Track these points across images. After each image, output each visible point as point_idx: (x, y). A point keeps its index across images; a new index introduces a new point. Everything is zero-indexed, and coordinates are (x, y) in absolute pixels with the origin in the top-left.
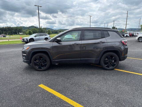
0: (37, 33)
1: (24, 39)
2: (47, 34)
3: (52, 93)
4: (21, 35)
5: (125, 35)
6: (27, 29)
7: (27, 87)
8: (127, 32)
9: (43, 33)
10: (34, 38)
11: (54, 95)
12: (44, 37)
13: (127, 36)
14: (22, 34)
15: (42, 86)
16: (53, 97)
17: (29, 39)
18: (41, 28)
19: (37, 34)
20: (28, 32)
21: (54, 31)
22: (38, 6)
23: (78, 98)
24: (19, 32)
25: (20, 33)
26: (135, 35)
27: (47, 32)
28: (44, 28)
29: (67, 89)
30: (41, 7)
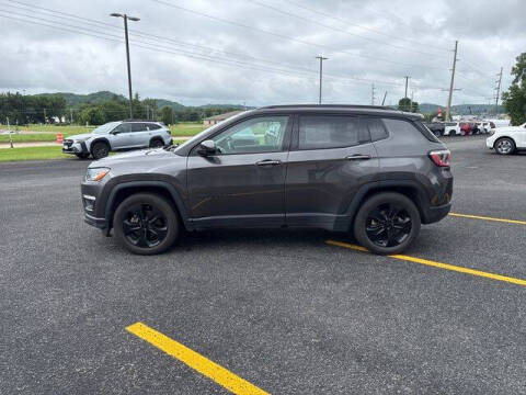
0: (121, 119)
1: (70, 143)
2: (158, 123)
3: (179, 357)
4: (61, 124)
5: (448, 130)
6: (83, 105)
7: (79, 336)
8: (454, 118)
9: (144, 118)
10: (111, 138)
11: (187, 367)
12: (147, 135)
13: (453, 133)
14: (63, 120)
15: (140, 330)
16: (184, 376)
17: (91, 140)
18: (136, 101)
19: (120, 123)
20: (85, 113)
21: (184, 111)
22: (125, 17)
23: (282, 377)
24: (51, 115)
25: (57, 120)
26: (482, 130)
27: (159, 115)
28: (148, 102)
29: (236, 340)
30: (135, 20)
